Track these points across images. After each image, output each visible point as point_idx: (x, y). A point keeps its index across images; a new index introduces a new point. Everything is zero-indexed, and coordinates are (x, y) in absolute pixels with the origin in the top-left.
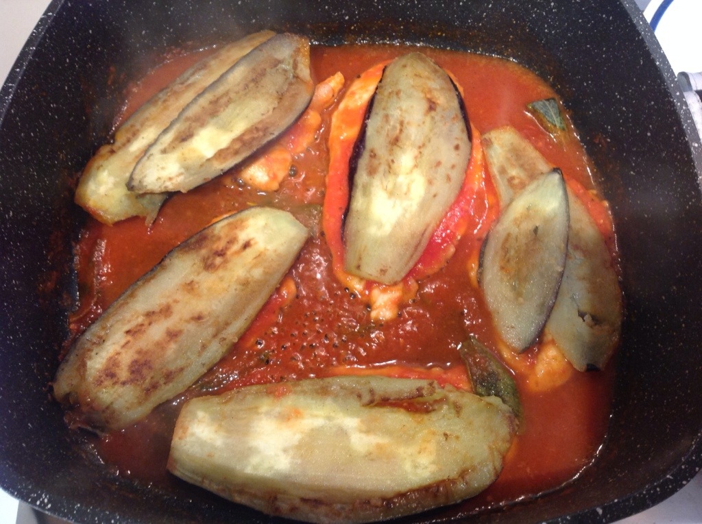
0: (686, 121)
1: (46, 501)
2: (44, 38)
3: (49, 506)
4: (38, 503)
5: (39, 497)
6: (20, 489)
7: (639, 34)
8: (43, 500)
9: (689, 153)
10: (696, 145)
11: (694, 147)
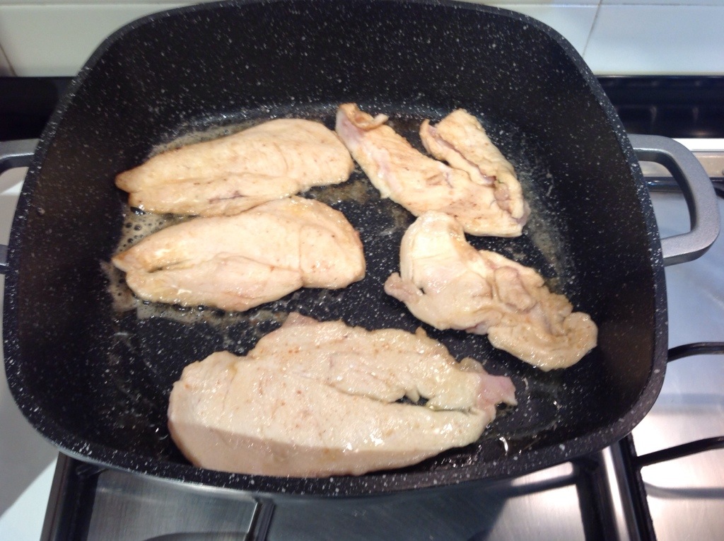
0: (626, 148)
1: (88, 449)
2: (82, 87)
3: (90, 453)
4: (81, 450)
5: (81, 446)
6: (65, 440)
7: (585, 82)
8: (85, 448)
9: (630, 172)
10: (635, 165)
11: (634, 167)
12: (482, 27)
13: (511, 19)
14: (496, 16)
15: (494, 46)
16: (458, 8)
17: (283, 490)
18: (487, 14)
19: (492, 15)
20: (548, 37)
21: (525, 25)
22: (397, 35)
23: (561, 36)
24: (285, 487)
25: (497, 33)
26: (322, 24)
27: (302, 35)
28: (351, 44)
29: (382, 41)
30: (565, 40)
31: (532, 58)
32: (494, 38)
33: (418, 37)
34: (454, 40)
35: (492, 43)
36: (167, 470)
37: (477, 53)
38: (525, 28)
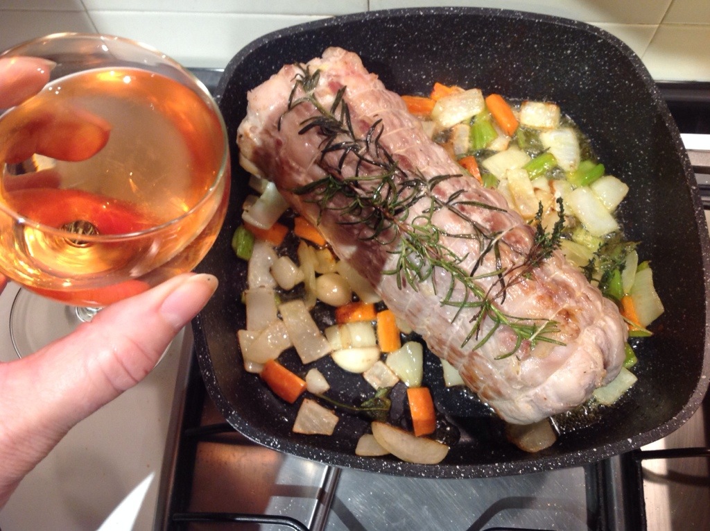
12: (559, 37)
13: (587, 32)
14: (574, 29)
15: (569, 52)
16: (539, 22)
17: (423, 475)
18: (565, 27)
19: (570, 28)
20: (621, 53)
21: (600, 39)
22: (480, 41)
23: (632, 52)
24: (424, 473)
25: (573, 42)
26: (412, 34)
27: (395, 43)
28: (437, 49)
29: (466, 45)
30: (636, 56)
31: (604, 65)
32: (569, 46)
33: (499, 43)
34: (533, 45)
35: (567, 50)
36: (337, 459)
37: (552, 57)
38: (599, 41)
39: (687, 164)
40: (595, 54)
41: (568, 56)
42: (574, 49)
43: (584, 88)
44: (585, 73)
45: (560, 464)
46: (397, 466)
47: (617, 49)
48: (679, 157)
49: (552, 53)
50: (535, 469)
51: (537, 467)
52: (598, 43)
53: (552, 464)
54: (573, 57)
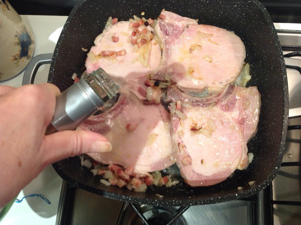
25: (237, 1)
31: (252, 13)
32: (236, 3)
34: (219, 2)
35: (235, 5)
39: (283, 64)
40: (247, 7)
41: (235, 8)
42: (238, 5)
43: (243, 23)
44: (243, 16)
45: (202, 203)
46: (129, 198)
47: (257, 6)
48: (280, 61)
49: (228, 7)
50: (191, 204)
51: (192, 203)
52: (249, 2)
53: (199, 202)
54: (238, 9)
